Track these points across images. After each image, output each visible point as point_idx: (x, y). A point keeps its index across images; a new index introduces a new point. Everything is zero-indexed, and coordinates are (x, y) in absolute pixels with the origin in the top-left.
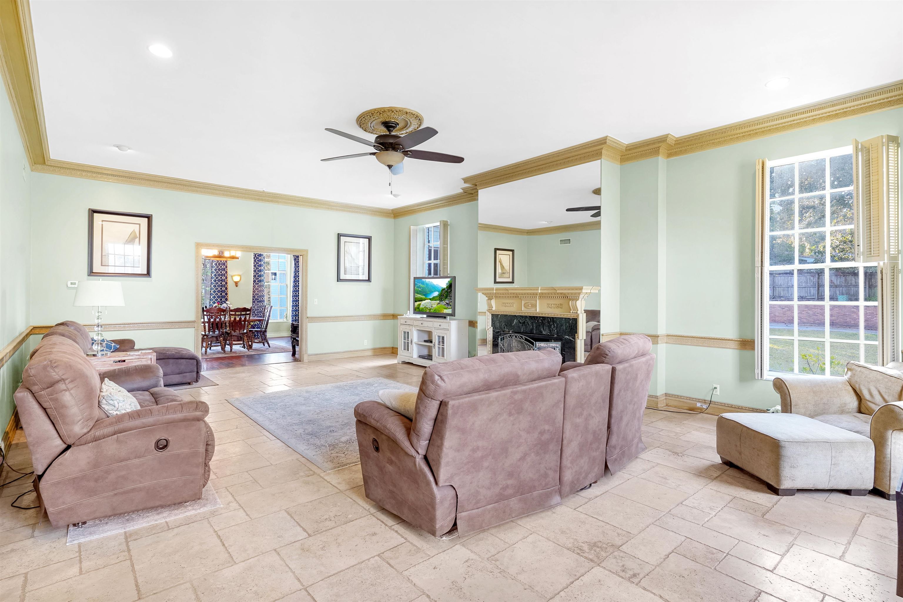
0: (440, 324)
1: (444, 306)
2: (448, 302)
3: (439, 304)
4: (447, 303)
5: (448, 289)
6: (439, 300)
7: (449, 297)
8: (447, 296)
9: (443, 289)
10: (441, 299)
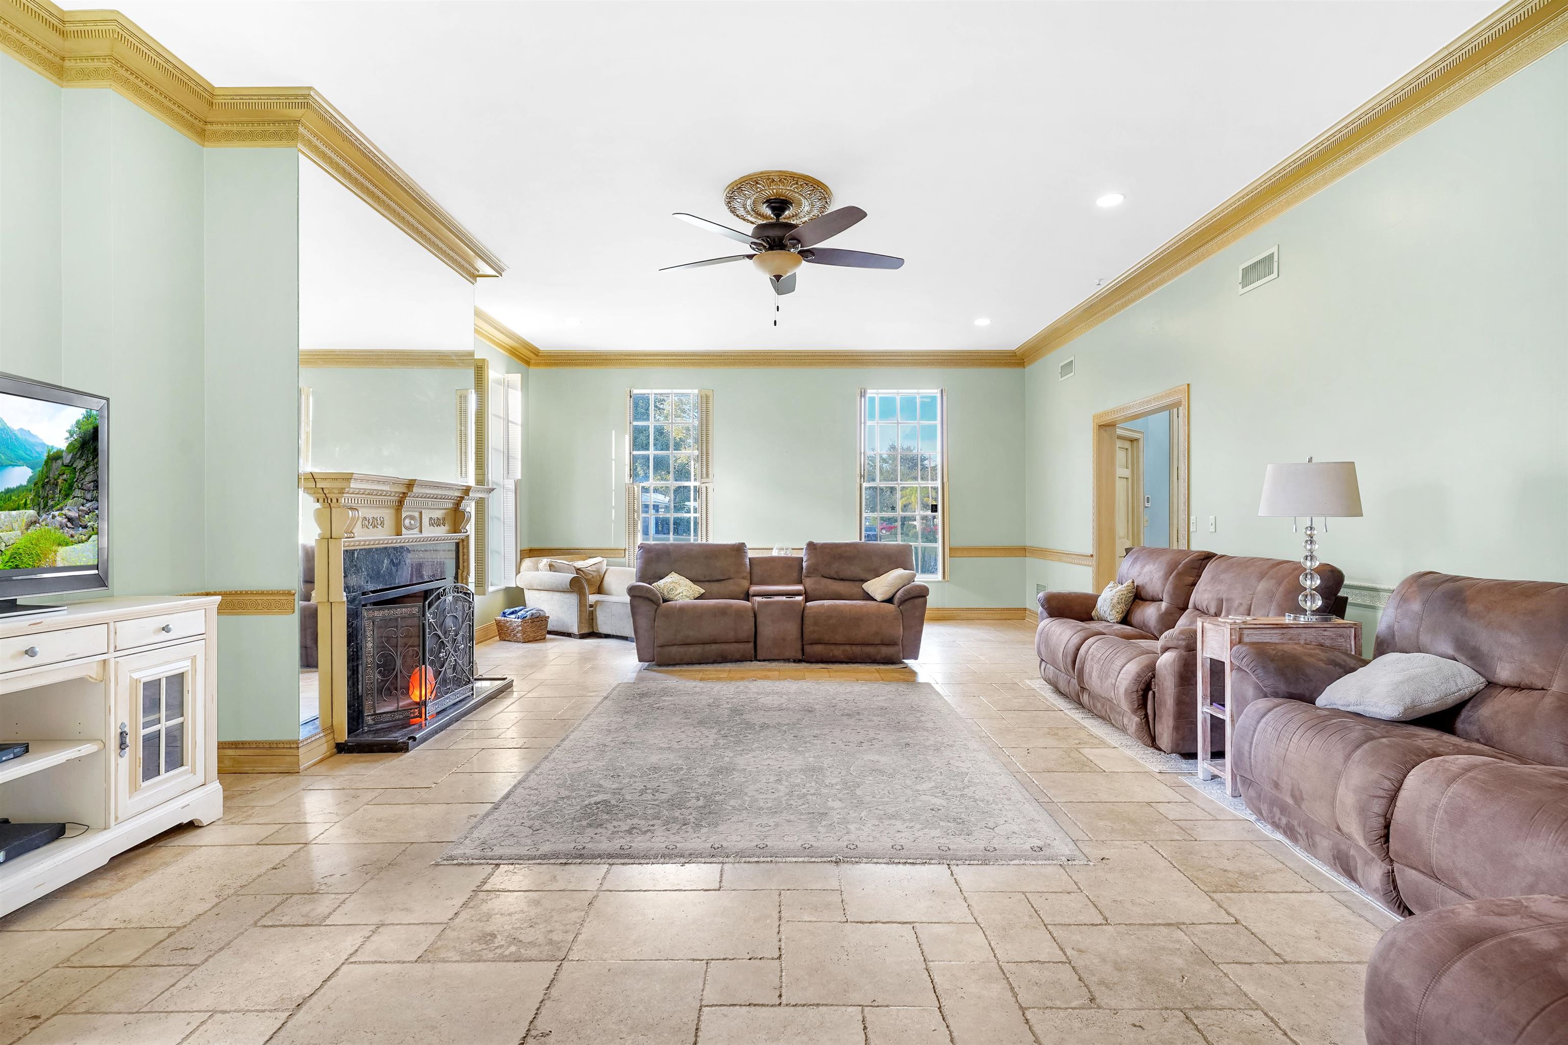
0: (163, 621)
1: (59, 533)
2: (73, 514)
3: (35, 523)
4: (70, 519)
5: (74, 459)
6: (36, 505)
7: (78, 493)
8: (71, 487)
9: (55, 457)
10: (46, 498)
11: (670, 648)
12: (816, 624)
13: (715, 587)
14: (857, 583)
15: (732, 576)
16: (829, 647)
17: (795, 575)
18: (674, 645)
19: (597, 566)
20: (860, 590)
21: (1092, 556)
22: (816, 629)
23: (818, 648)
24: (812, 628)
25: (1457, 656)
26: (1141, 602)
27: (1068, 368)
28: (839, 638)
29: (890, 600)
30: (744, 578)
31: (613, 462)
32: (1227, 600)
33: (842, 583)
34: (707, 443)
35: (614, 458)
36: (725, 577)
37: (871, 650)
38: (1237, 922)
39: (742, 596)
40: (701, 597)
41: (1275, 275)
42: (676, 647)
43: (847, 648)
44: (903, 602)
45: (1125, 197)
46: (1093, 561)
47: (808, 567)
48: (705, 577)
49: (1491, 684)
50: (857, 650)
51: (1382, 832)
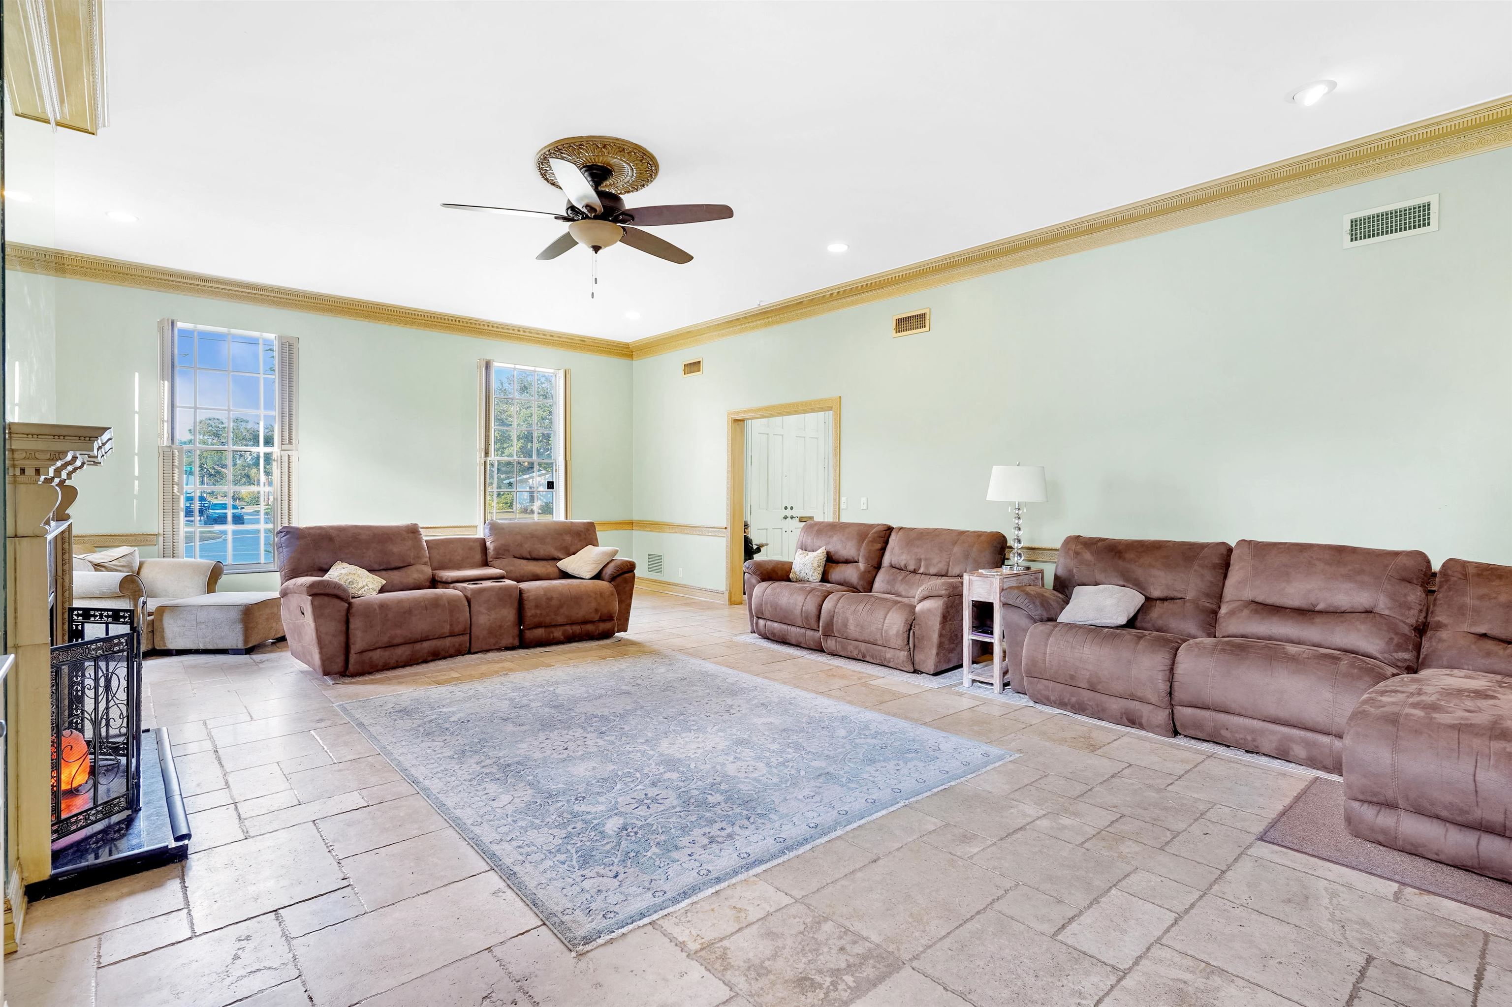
11: (370, 654)
12: (537, 607)
13: (396, 576)
14: (551, 562)
15: (412, 562)
16: (548, 630)
17: (478, 557)
18: (376, 649)
19: (128, 558)
20: (556, 570)
21: (726, 528)
22: (538, 612)
23: (540, 632)
24: (533, 612)
25: (1125, 584)
26: (834, 565)
27: (694, 367)
28: (560, 619)
29: (598, 576)
30: (425, 564)
31: (137, 416)
32: (926, 559)
33: (535, 563)
34: (290, 402)
35: (137, 409)
36: (405, 565)
37: (590, 627)
38: (1130, 765)
39: (428, 584)
40: (382, 590)
41: (927, 329)
42: (379, 650)
43: (568, 628)
44: (612, 579)
45: (849, 246)
46: (728, 532)
47: (495, 549)
48: (380, 565)
49: (1148, 599)
50: (577, 629)
51: (1169, 691)
